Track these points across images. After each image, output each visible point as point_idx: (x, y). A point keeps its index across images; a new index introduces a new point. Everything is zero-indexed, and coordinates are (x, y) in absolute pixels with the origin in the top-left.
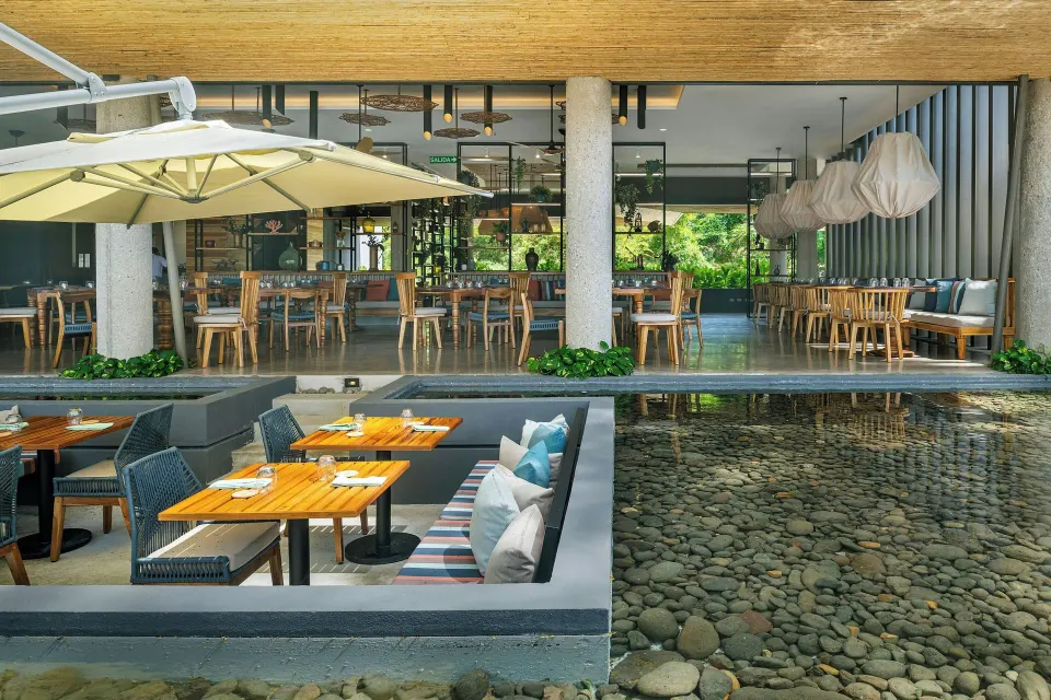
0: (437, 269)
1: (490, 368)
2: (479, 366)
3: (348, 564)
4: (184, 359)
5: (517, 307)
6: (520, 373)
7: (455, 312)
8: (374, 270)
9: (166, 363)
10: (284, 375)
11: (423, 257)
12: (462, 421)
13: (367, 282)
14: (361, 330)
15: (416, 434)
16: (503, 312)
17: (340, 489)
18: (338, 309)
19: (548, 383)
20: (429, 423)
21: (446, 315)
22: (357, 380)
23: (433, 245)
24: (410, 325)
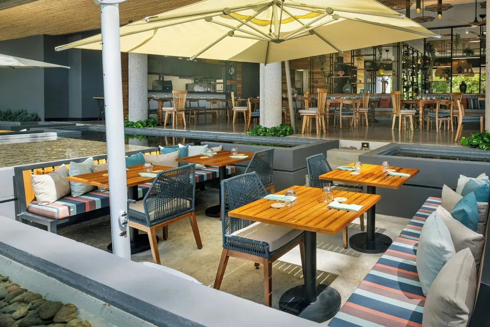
0: (415, 94)
1: (439, 142)
2: (434, 141)
3: (350, 250)
4: (294, 129)
5: (455, 111)
6: (456, 146)
7: (421, 112)
8: (384, 93)
9: (286, 130)
10: (334, 139)
11: (407, 88)
12: (419, 171)
13: (380, 99)
14: (376, 121)
15: (389, 177)
16: (447, 113)
17: (332, 210)
18: (365, 110)
19: (474, 152)
20: (398, 171)
21: (416, 114)
22: (368, 144)
23: (413, 83)
24: (397, 118)
